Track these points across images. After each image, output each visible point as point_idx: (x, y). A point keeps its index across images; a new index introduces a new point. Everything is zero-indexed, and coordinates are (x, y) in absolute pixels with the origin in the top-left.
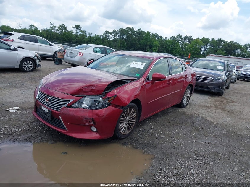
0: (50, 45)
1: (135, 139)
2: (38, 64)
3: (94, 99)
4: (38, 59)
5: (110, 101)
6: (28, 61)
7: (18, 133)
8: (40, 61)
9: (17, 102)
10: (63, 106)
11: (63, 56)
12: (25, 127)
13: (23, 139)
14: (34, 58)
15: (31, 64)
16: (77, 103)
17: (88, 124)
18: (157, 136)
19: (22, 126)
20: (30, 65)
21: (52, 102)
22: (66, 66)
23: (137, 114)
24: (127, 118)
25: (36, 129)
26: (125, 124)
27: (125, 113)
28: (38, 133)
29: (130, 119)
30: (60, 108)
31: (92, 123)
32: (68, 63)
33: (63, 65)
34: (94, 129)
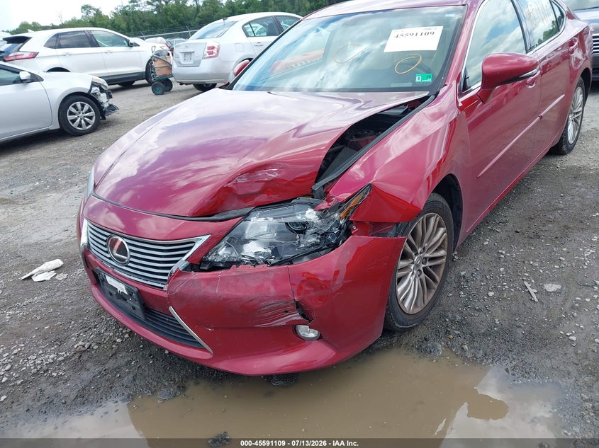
0: (131, 45)
1: (458, 318)
2: (106, 105)
3: (283, 220)
4: (102, 91)
5: (348, 213)
6: (78, 104)
7: (54, 371)
8: (110, 97)
9: (58, 237)
10: (175, 267)
11: (170, 67)
12: (77, 341)
13: (72, 397)
14: (90, 90)
15: (89, 111)
16: (223, 243)
17: (281, 322)
18: (533, 291)
19: (68, 337)
20: (86, 112)
21: (132, 256)
22: (183, 95)
23: (448, 231)
24: (416, 254)
25: (115, 341)
26: (412, 279)
27: (409, 242)
28: (122, 359)
29: (427, 252)
30: (166, 274)
31: (296, 316)
32: (186, 84)
33: (175, 92)
34: (308, 332)
